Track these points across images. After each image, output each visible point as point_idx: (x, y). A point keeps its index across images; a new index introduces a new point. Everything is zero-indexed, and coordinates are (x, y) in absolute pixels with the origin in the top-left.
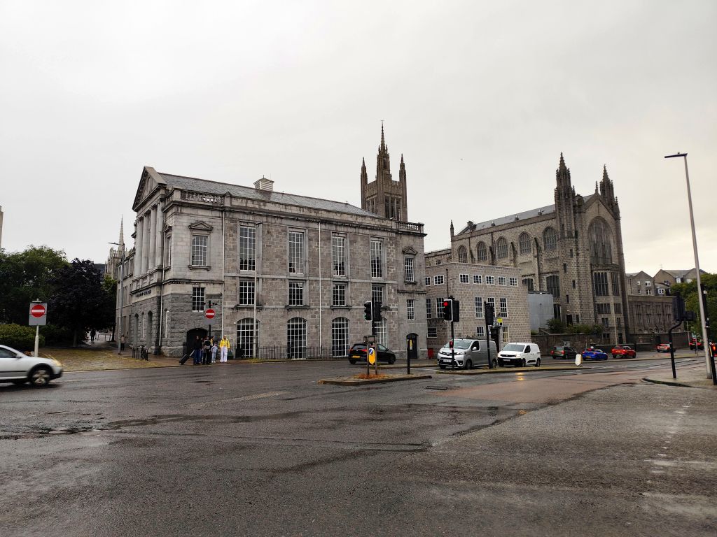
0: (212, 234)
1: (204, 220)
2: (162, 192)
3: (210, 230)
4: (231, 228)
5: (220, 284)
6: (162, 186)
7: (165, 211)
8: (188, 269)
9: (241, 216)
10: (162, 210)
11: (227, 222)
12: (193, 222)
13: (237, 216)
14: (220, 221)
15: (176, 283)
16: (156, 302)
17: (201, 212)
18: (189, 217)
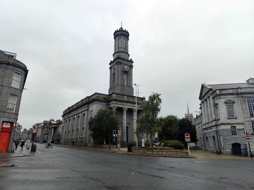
0: (235, 104)
1: (230, 99)
2: (211, 91)
3: (234, 102)
4: (243, 101)
5: (242, 124)
6: (211, 89)
7: (213, 98)
8: (227, 119)
9: (247, 95)
10: (212, 98)
11: (241, 98)
12: (226, 100)
13: (244, 95)
14: (238, 98)
15: (223, 125)
16: (216, 132)
17: (228, 96)
18: (224, 99)
